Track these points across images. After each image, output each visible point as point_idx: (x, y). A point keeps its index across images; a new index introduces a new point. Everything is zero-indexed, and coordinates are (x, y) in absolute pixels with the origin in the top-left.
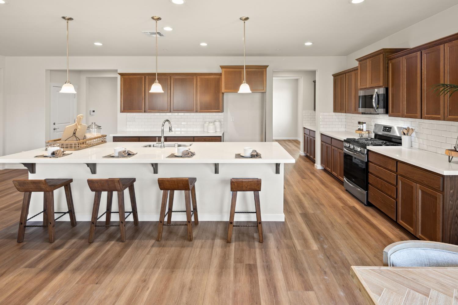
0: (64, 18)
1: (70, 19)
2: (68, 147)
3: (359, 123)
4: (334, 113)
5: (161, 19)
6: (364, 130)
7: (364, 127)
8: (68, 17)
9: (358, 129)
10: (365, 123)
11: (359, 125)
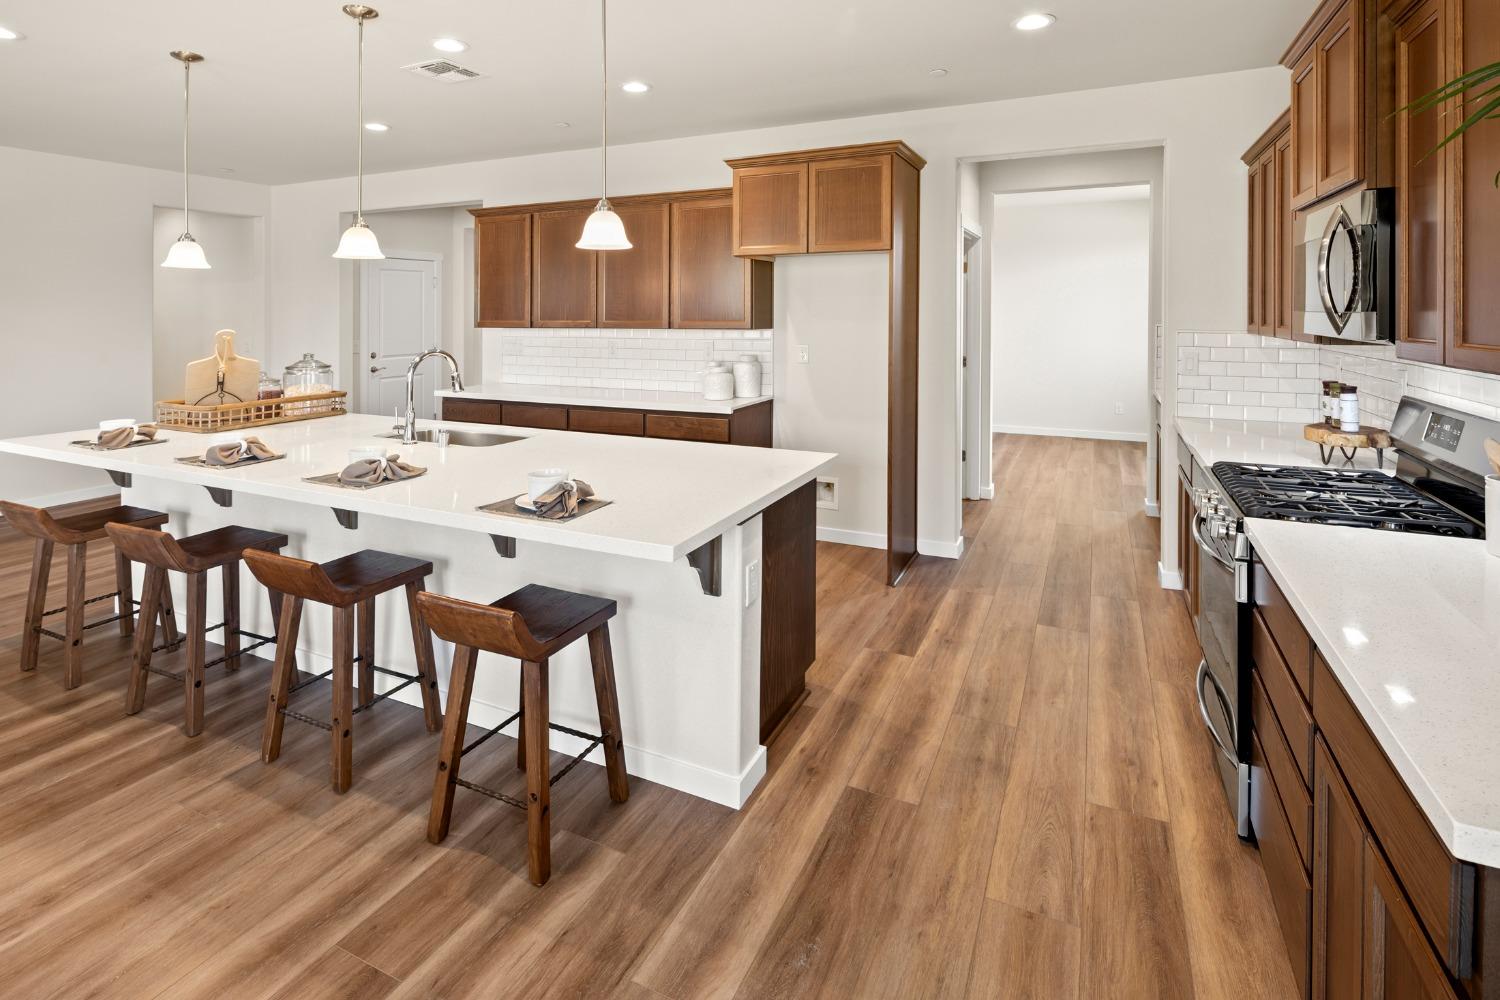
0: (177, 55)
1: (196, 58)
2: (228, 420)
3: (1329, 388)
4: (1252, 339)
5: (377, 15)
6: (1345, 427)
7: (1346, 410)
8: (186, 53)
9: (1323, 420)
10: (1353, 390)
11: (1327, 399)
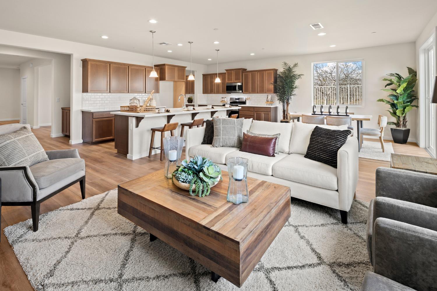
3: (222, 98)
